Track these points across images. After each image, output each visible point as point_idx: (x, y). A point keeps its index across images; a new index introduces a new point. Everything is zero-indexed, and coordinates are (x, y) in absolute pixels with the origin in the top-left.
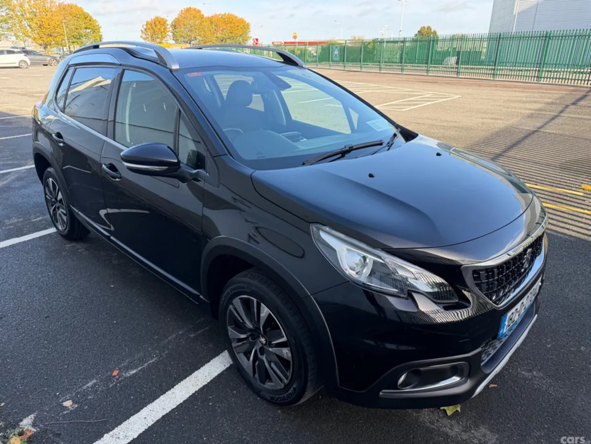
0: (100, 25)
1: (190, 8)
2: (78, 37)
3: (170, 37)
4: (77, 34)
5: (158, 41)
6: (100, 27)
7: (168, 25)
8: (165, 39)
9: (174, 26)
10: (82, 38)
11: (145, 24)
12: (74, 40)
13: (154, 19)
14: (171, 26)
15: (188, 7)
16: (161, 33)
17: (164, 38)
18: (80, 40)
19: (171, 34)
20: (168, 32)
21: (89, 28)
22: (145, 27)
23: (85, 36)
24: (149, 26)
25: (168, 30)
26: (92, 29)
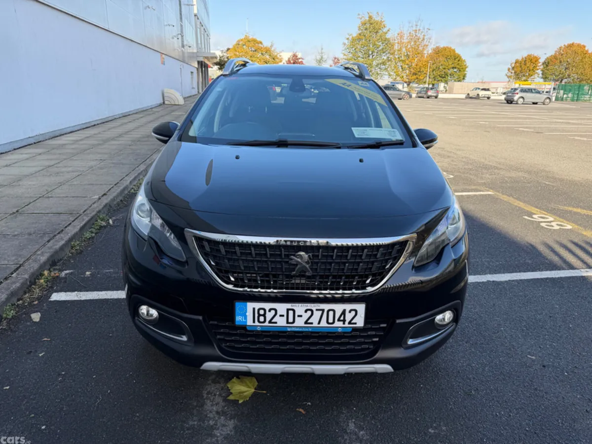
0: (467, 65)
1: (573, 44)
2: (443, 76)
3: (539, 75)
4: (443, 73)
5: (523, 80)
6: (466, 67)
7: (539, 63)
8: (532, 77)
9: (546, 64)
10: (447, 77)
11: (514, 62)
12: (440, 79)
13: (525, 58)
14: (543, 64)
15: (571, 42)
16: (530, 71)
17: (532, 75)
18: (444, 79)
19: (540, 72)
20: (538, 69)
21: (455, 68)
22: (513, 65)
23: (450, 75)
24: (518, 64)
25: (538, 68)
26: (459, 68)
